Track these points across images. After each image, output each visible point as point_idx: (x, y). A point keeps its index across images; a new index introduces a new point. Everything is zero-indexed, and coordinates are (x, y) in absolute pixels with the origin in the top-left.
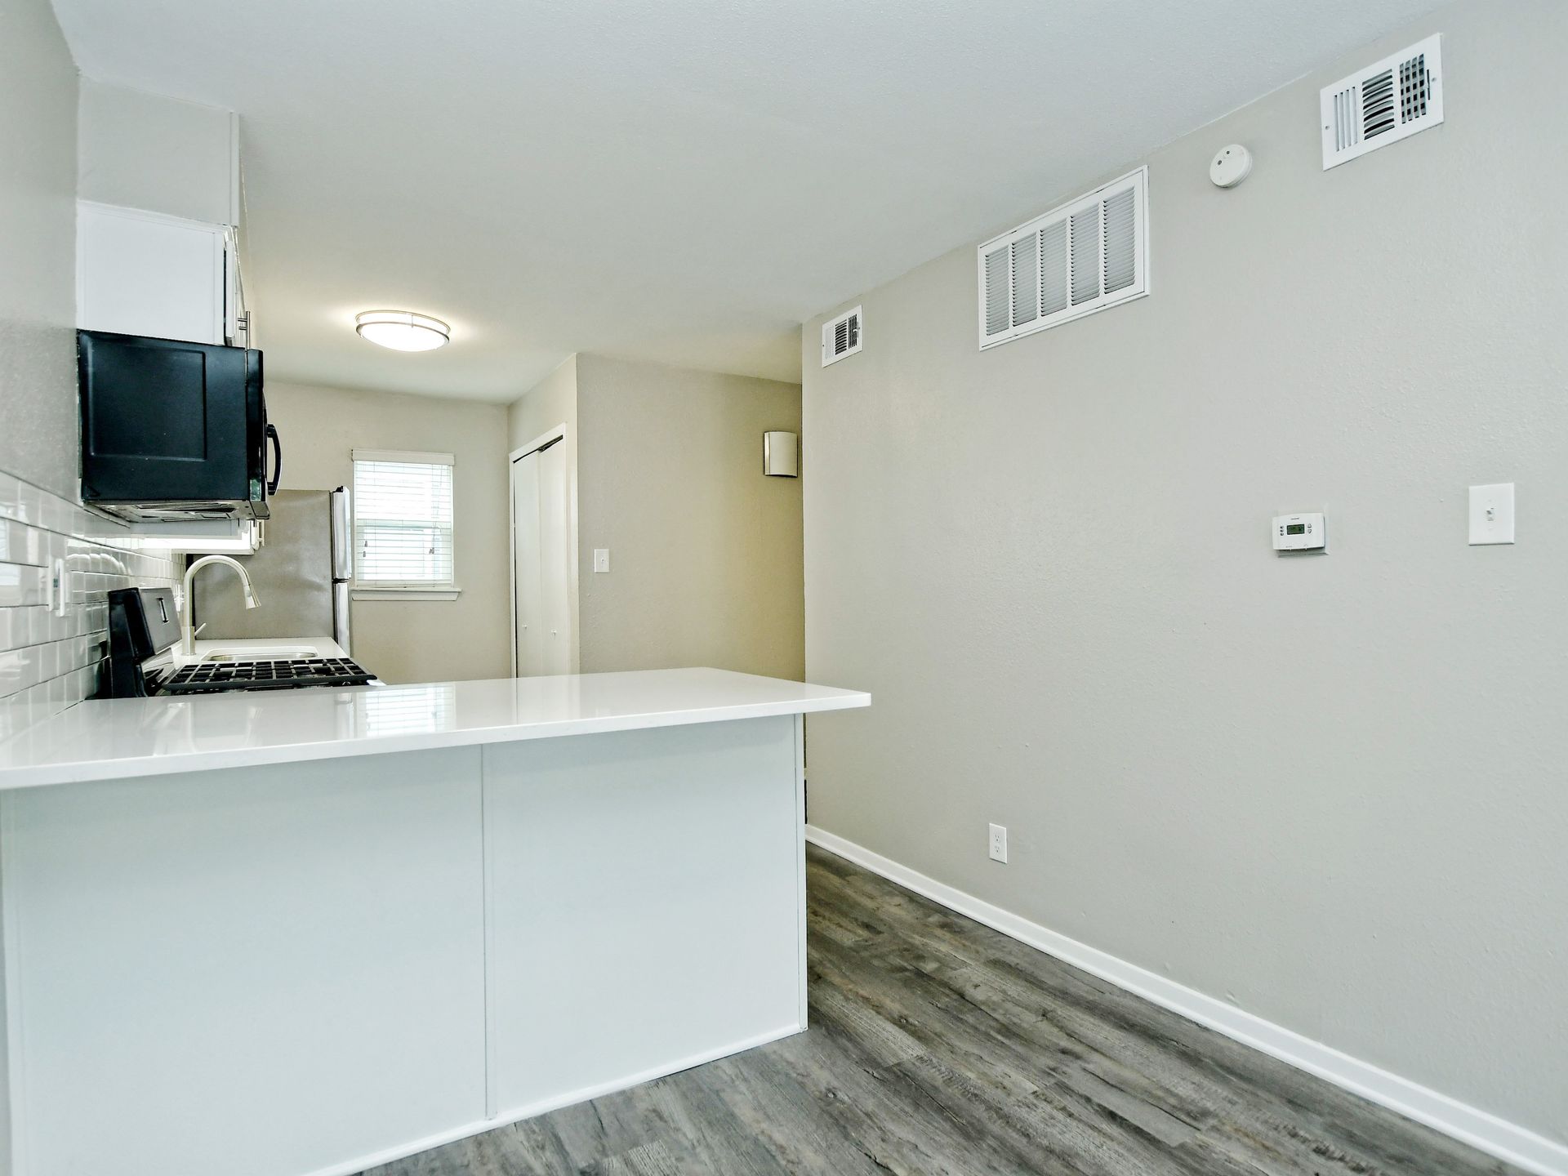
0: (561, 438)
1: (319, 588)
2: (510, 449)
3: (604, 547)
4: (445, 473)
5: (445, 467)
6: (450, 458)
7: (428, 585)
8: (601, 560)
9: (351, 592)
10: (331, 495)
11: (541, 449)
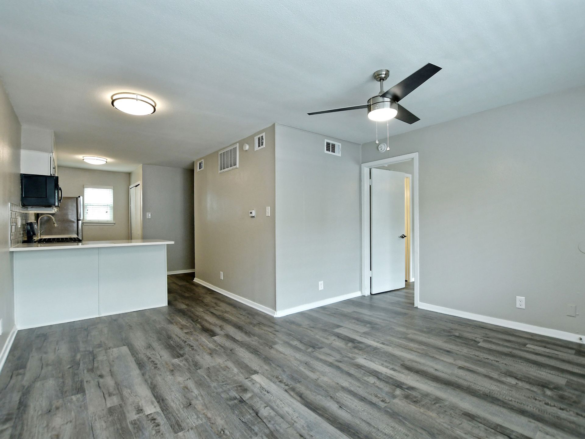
0: (139, 184)
1: (73, 222)
2: (130, 185)
3: (149, 212)
4: (111, 191)
5: (110, 190)
6: (112, 187)
7: (106, 221)
8: (149, 215)
9: (83, 223)
10: (77, 198)
11: (136, 186)
